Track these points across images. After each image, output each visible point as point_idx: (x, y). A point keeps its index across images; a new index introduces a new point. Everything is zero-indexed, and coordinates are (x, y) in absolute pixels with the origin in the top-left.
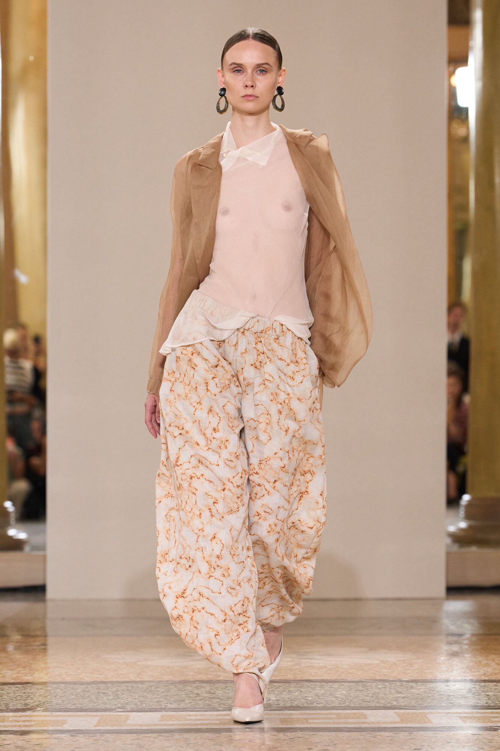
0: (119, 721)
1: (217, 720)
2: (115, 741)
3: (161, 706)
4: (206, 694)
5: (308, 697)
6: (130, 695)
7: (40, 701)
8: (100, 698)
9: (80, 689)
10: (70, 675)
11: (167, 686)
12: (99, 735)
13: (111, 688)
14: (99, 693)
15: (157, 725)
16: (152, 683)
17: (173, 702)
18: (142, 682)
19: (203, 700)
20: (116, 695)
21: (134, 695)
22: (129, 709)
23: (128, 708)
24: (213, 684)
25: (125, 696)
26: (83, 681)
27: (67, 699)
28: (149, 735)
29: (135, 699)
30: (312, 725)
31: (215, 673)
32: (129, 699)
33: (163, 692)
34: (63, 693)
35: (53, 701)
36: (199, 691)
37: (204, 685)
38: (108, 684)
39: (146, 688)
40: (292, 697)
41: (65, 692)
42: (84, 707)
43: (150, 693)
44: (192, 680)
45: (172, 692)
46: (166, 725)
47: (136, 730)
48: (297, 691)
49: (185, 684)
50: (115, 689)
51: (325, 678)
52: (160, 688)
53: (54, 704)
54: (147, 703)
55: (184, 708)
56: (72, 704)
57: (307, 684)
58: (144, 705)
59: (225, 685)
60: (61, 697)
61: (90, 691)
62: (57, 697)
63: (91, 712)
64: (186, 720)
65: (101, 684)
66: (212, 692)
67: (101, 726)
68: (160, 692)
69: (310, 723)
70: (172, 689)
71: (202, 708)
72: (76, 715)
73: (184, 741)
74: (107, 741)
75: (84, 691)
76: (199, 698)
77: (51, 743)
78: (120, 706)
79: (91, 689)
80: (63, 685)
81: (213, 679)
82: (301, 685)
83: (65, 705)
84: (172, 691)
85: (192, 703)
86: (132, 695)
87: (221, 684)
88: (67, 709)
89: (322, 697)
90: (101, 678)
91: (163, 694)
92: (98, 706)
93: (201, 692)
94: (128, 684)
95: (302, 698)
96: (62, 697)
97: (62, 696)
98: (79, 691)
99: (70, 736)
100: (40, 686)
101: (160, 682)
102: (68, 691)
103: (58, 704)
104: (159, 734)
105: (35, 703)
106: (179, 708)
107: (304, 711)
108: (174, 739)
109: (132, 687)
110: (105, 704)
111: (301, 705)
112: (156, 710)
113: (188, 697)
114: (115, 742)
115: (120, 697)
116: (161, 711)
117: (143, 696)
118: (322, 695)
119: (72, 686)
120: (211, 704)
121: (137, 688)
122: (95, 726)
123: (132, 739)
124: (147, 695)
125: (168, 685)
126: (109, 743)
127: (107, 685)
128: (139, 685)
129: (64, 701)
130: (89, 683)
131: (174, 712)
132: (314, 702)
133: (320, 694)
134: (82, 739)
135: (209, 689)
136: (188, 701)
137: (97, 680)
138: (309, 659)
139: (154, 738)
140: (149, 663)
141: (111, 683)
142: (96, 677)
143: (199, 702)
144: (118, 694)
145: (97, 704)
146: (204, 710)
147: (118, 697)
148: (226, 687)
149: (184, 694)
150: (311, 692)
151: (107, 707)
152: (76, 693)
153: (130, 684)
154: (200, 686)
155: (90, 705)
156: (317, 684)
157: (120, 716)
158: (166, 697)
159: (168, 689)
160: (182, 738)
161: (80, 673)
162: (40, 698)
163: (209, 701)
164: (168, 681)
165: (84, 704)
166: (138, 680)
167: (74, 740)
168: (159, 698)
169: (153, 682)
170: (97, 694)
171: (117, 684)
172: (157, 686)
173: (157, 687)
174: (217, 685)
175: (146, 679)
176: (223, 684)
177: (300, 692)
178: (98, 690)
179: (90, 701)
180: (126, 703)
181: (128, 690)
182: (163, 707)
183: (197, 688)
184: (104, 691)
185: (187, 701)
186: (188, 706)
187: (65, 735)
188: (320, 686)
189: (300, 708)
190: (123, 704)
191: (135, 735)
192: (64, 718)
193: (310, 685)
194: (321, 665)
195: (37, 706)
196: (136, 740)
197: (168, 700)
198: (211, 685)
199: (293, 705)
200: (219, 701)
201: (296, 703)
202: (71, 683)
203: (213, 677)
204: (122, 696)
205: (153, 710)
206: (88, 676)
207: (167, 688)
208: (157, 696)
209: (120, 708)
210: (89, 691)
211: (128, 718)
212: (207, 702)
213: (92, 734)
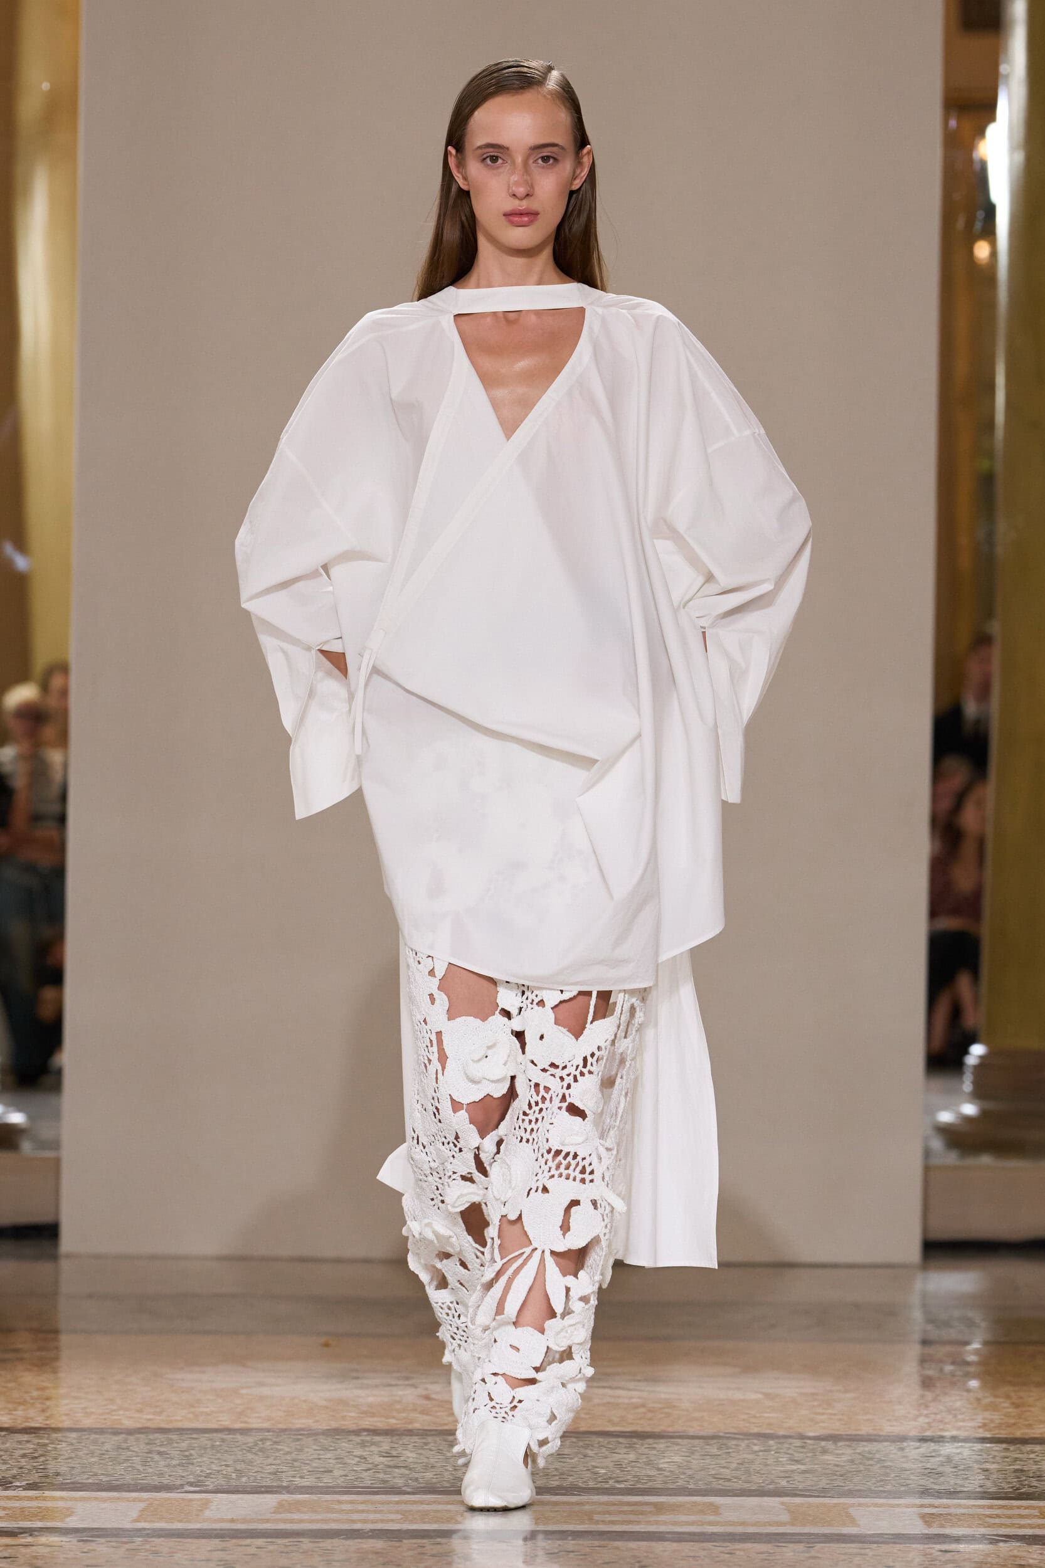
0: (187, 1511)
1: (397, 1512)
2: (173, 1553)
3: (279, 1483)
4: (381, 1458)
5: (597, 1467)
6: (216, 1457)
7: (21, 1468)
8: (151, 1464)
9: (110, 1442)
10: (92, 1413)
11: (298, 1440)
12: (140, 1539)
13: (177, 1443)
14: (150, 1452)
15: (267, 1521)
16: (267, 1434)
17: (308, 1473)
18: (244, 1432)
19: (371, 1471)
20: (186, 1456)
21: (224, 1458)
22: (210, 1488)
23: (210, 1484)
24: (397, 1437)
25: (205, 1459)
26: (119, 1426)
27: (79, 1464)
28: (248, 1541)
29: (227, 1466)
30: (599, 1526)
31: (404, 1415)
32: (214, 1467)
33: (288, 1453)
34: (73, 1451)
35: (49, 1467)
36: (366, 1451)
37: (377, 1438)
38: (171, 1433)
39: (252, 1444)
40: (564, 1467)
41: (77, 1450)
42: (114, 1482)
43: (260, 1454)
44: (354, 1427)
45: (308, 1452)
46: (285, 1521)
47: (221, 1530)
48: (577, 1454)
49: (337, 1437)
50: (184, 1445)
51: (639, 1429)
52: (281, 1444)
53: (51, 1475)
54: (251, 1474)
55: (330, 1487)
56: (90, 1474)
57: (601, 1440)
58: (244, 1479)
59: (424, 1441)
60: (66, 1459)
61: (131, 1448)
62: (59, 1460)
63: (129, 1491)
64: (332, 1511)
65: (156, 1433)
66: (394, 1453)
67: (145, 1521)
68: (281, 1452)
69: (597, 1522)
70: (307, 1447)
71: (368, 1487)
72: (96, 1498)
73: (320, 1555)
74: (156, 1553)
75: (119, 1448)
76: (364, 1466)
77: (34, 1554)
78: (192, 1480)
79: (135, 1443)
80: (74, 1435)
81: (398, 1426)
82: (587, 1442)
83: (74, 1476)
84: (306, 1450)
85: (347, 1476)
86: (221, 1457)
87: (415, 1439)
88: (79, 1485)
89: (629, 1469)
90: (160, 1421)
91: (288, 1457)
92: (143, 1480)
93: (371, 1453)
94: (215, 1435)
95: (585, 1469)
96: (70, 1461)
97: (71, 1458)
98: (107, 1447)
99: (79, 1541)
100: (26, 1436)
101: (284, 1431)
102: (85, 1447)
103: (58, 1474)
104: (269, 1540)
105: (10, 1470)
106: (318, 1487)
107: (585, 1497)
108: (301, 1551)
109: (223, 1440)
110: (161, 1475)
111: (580, 1484)
112: (269, 1490)
113: (341, 1463)
114: (174, 1555)
115: (195, 1461)
116: (280, 1493)
117: (243, 1461)
118: (629, 1464)
119: (93, 1436)
120: (390, 1479)
121: (232, 1443)
122: (136, 1521)
123: (209, 1549)
124: (252, 1458)
125: (300, 1437)
126: (160, 1556)
127: (170, 1436)
128: (239, 1437)
129: (73, 1468)
130: (130, 1432)
131: (308, 1494)
132: (610, 1478)
133: (626, 1461)
134: (102, 1548)
135: (388, 1448)
136: (341, 1473)
137: (149, 1424)
138: (610, 1388)
139: (257, 1548)
140: (265, 1391)
141: (178, 1433)
142: (147, 1418)
143: (365, 1474)
144: (191, 1455)
145: (143, 1475)
146: (373, 1491)
147: (191, 1461)
148: (426, 1444)
149: (334, 1458)
150: (606, 1458)
151: (166, 1482)
152: (101, 1452)
153: (220, 1435)
154: (368, 1442)
155: (128, 1477)
156: (621, 1440)
157: (191, 1500)
158: (293, 1464)
159: (298, 1447)
160: (315, 1549)
161: (115, 1410)
162: (23, 1460)
163: (385, 1473)
164: (302, 1429)
165: (116, 1475)
166: (237, 1426)
167: (85, 1550)
168: (279, 1465)
169: (268, 1430)
170: (145, 1455)
171: (191, 1434)
172: (277, 1440)
173: (276, 1443)
174: (406, 1439)
175: (254, 1426)
176: (419, 1439)
177: (582, 1457)
178: (148, 1447)
179: (130, 1469)
180: (207, 1474)
181: (213, 1447)
182: (284, 1484)
183: (363, 1445)
184: (162, 1449)
185: (336, 1473)
186: (339, 1482)
187: (68, 1540)
188: (628, 1445)
189: (577, 1491)
190: (200, 1476)
191: (217, 1541)
192: (69, 1504)
193: (606, 1442)
194: (634, 1400)
195: (14, 1477)
196: (219, 1552)
197: (298, 1469)
198: (394, 1439)
199: (565, 1485)
200: (407, 1472)
201: (571, 1479)
202: (91, 1430)
203: (399, 1422)
204: (199, 1460)
205: (263, 1489)
206: (131, 1418)
207: (297, 1443)
208: (274, 1460)
209: (191, 1484)
210: (128, 1449)
211: (206, 1504)
212: (381, 1476)
213: (125, 1537)
